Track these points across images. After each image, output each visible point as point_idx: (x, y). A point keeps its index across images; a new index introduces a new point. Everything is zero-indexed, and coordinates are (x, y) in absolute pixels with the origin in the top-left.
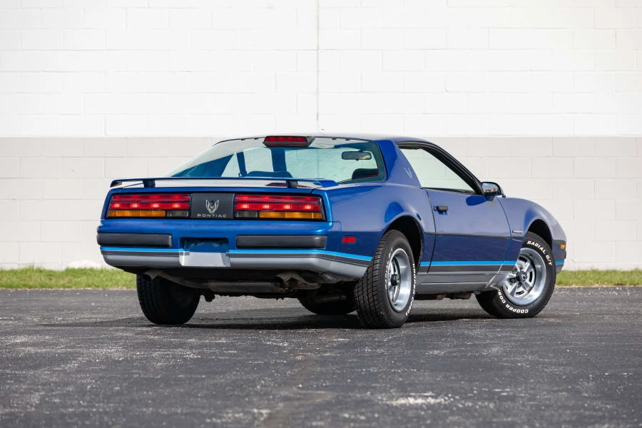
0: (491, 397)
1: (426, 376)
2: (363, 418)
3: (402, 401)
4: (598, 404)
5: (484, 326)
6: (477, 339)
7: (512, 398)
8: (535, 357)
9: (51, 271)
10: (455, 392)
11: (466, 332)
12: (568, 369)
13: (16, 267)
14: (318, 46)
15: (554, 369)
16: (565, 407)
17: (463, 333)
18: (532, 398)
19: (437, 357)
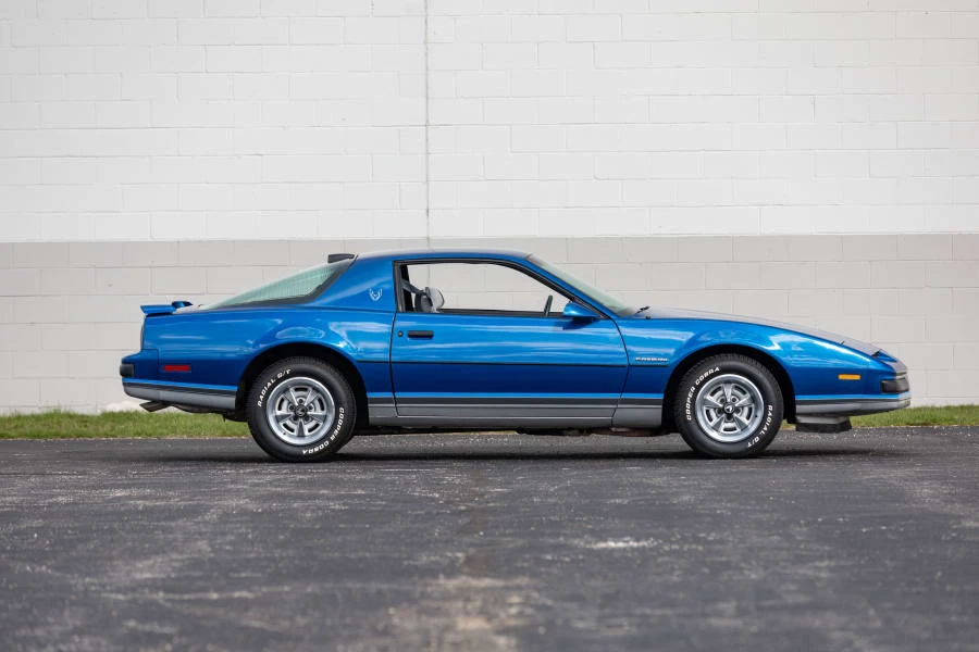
0: (697, 540)
1: (616, 524)
2: (567, 559)
3: (602, 545)
4: (815, 547)
5: (664, 475)
6: (660, 487)
7: (721, 542)
8: (735, 505)
9: (83, 416)
10: (656, 537)
11: (644, 480)
12: (775, 516)
13: (37, 411)
14: (427, 121)
15: (760, 516)
16: (779, 549)
17: (642, 482)
18: (742, 541)
19: (620, 506)
